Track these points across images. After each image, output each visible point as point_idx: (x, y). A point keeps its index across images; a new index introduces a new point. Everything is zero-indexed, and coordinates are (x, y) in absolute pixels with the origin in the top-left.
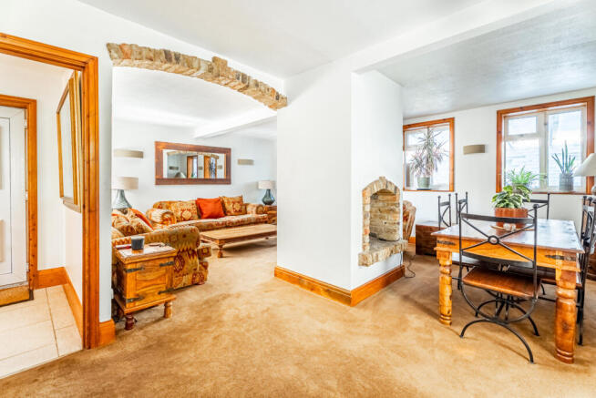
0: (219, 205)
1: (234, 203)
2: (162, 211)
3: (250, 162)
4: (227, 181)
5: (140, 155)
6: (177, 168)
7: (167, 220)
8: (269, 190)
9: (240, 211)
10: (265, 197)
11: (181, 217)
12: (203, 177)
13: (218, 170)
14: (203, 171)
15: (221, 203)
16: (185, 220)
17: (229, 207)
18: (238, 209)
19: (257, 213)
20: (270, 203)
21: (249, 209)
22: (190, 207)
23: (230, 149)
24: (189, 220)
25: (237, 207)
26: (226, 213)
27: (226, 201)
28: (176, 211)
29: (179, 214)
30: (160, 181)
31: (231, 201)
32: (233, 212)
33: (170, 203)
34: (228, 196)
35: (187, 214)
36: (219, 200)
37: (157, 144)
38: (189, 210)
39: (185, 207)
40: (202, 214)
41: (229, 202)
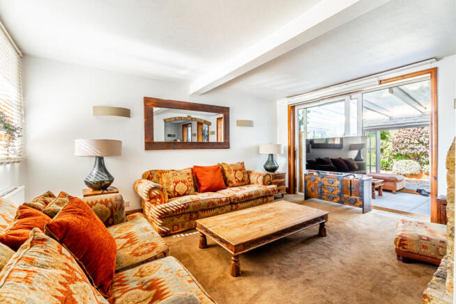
0: (219, 173)
1: (236, 171)
2: (151, 184)
3: (249, 124)
4: (225, 145)
5: (125, 113)
6: (174, 136)
7: (155, 197)
8: (272, 155)
9: (243, 181)
10: (268, 162)
11: (175, 191)
12: (196, 141)
13: (210, 136)
14: (196, 137)
15: (220, 170)
16: (179, 195)
17: (231, 176)
18: (240, 179)
19: (264, 184)
20: (274, 170)
21: (253, 178)
22: (185, 178)
23: (228, 108)
24: (185, 194)
25: (240, 176)
26: (226, 184)
27: (226, 169)
28: (168, 184)
29: (172, 187)
30: (151, 145)
31: (232, 168)
32: (235, 183)
33: (162, 172)
34: (229, 162)
35: (181, 188)
36: (218, 168)
37: (147, 100)
38: (184, 182)
39: (179, 178)
40: (200, 185)
41: (229, 170)
